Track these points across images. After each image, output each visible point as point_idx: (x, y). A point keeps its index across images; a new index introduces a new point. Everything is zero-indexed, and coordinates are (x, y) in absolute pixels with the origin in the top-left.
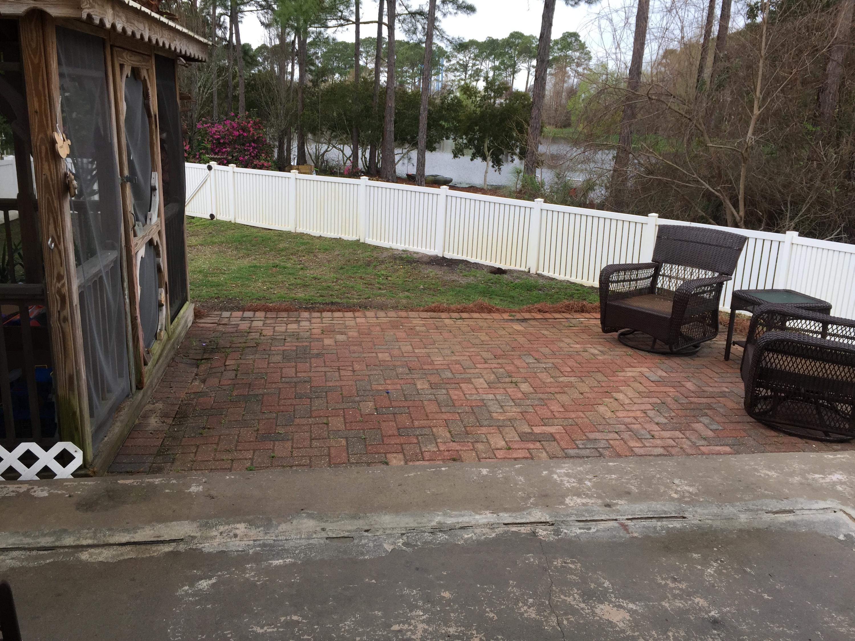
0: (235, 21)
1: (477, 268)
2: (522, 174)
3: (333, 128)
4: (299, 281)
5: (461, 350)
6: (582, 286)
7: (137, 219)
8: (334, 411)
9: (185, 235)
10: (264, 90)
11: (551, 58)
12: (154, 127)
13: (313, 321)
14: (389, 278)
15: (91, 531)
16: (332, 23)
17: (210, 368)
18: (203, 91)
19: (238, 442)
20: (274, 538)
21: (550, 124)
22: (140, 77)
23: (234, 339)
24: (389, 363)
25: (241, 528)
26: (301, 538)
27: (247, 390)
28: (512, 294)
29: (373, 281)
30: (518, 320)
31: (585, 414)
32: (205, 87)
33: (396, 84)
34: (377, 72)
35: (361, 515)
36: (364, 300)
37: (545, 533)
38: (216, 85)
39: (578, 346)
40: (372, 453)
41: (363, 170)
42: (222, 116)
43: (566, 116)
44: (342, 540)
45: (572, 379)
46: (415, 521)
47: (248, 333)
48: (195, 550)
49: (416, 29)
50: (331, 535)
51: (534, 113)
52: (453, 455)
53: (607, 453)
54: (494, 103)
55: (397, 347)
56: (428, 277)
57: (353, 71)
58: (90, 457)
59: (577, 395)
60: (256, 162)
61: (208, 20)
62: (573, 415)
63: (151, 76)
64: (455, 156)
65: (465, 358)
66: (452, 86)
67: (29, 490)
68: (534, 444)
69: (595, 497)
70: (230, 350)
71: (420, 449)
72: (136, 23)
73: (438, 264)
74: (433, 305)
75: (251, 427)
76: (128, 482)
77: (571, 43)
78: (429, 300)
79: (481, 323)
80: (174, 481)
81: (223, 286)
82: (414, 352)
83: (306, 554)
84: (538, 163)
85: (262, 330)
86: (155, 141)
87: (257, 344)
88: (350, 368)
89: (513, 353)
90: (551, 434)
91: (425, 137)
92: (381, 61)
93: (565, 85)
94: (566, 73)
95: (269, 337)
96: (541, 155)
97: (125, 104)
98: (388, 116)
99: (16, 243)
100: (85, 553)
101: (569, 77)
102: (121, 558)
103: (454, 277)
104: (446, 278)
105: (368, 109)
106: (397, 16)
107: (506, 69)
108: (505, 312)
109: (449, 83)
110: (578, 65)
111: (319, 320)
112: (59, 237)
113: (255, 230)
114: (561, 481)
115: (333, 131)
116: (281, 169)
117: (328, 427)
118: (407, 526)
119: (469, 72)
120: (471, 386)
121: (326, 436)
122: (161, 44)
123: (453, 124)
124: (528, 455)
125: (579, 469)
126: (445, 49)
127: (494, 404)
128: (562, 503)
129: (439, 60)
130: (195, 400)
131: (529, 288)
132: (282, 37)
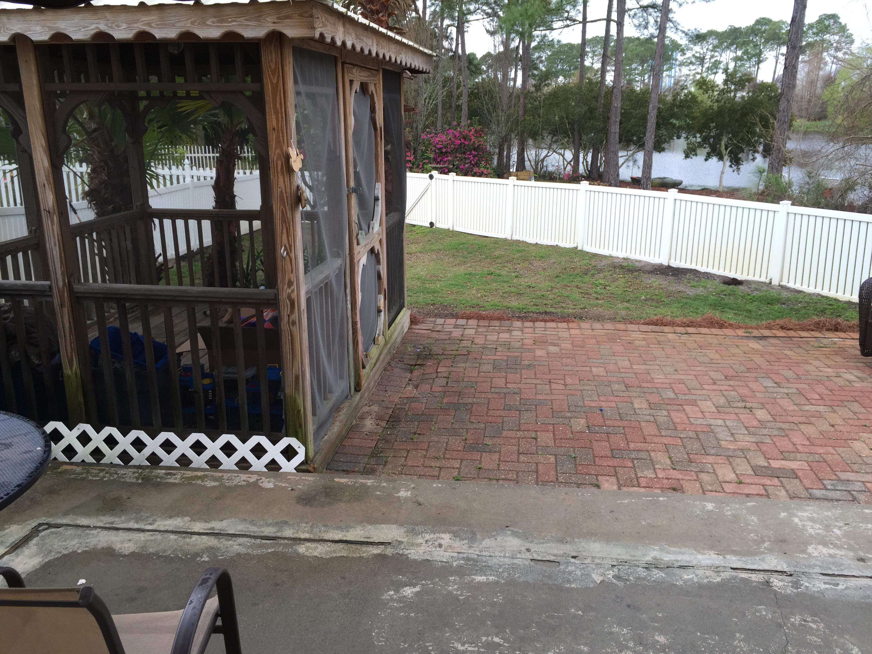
0: (461, 31)
1: (708, 278)
2: (765, 174)
3: (554, 133)
4: (512, 289)
5: (686, 368)
6: (836, 300)
7: (361, 229)
8: (543, 426)
9: (405, 243)
10: (486, 97)
11: (804, 43)
12: (379, 139)
13: (526, 330)
14: (608, 288)
15: (308, 525)
16: (557, 25)
17: (423, 374)
18: (428, 103)
19: (446, 450)
20: (477, 553)
21: (801, 117)
22: (368, 92)
23: (446, 346)
24: (605, 379)
25: (446, 538)
26: (504, 557)
27: (457, 398)
28: (749, 308)
29: (590, 291)
30: (755, 337)
31: (836, 450)
32: (430, 99)
33: (623, 82)
34: (603, 71)
35: (569, 539)
36: (580, 311)
37: (781, 584)
38: (441, 94)
39: (829, 370)
40: (581, 474)
41: (585, 174)
42: (445, 126)
43: (821, 108)
44: (547, 563)
45: (821, 408)
46: (627, 552)
47: (460, 340)
48: (402, 555)
49: (647, 23)
50: (536, 557)
51: (783, 105)
52: (674, 484)
53: (862, 497)
54: (735, 96)
55: (613, 362)
56: (650, 287)
57: (577, 73)
58: (311, 454)
59: (826, 427)
60: (476, 170)
61: (436, 33)
62: (821, 450)
63: (378, 90)
64: (687, 156)
65: (691, 377)
66: (685, 81)
67: (257, 480)
68: (771, 480)
69: (844, 548)
70: (443, 357)
71: (636, 475)
72: (365, 39)
73: (662, 273)
74: (656, 318)
75: (459, 436)
76: (343, 480)
77: (829, 26)
78: (652, 313)
79: (709, 339)
80: (385, 484)
81: (439, 292)
82: (632, 368)
83: (509, 574)
84: (785, 161)
85: (474, 338)
86: (379, 153)
87: (469, 353)
88: (562, 382)
89: (747, 375)
90: (792, 470)
91: (653, 137)
92: (608, 60)
93: (821, 73)
94: (822, 59)
95: (480, 346)
96: (790, 152)
97: (353, 118)
98: (613, 116)
99: (259, 251)
100: (302, 546)
101: (826, 64)
102: (334, 555)
103: (681, 288)
104: (670, 289)
105: (592, 111)
106: (627, 11)
107: (749, 59)
108: (740, 327)
109: (683, 78)
110: (837, 49)
111: (531, 330)
112: (290, 246)
113: (472, 238)
114: (804, 526)
115: (554, 135)
116: (500, 176)
117: (536, 442)
118: (618, 557)
119: (706, 65)
120: (697, 409)
121: (534, 451)
122: (388, 58)
123: (685, 121)
124: (763, 492)
125: (826, 513)
126: (680, 42)
127: (723, 431)
128: (804, 551)
129: (672, 55)
130: (408, 405)
131: (770, 302)
132: (506, 44)
